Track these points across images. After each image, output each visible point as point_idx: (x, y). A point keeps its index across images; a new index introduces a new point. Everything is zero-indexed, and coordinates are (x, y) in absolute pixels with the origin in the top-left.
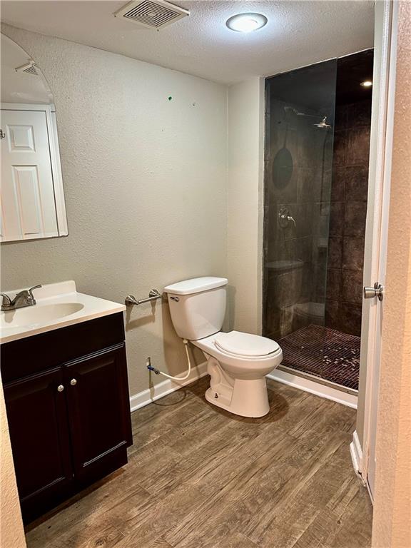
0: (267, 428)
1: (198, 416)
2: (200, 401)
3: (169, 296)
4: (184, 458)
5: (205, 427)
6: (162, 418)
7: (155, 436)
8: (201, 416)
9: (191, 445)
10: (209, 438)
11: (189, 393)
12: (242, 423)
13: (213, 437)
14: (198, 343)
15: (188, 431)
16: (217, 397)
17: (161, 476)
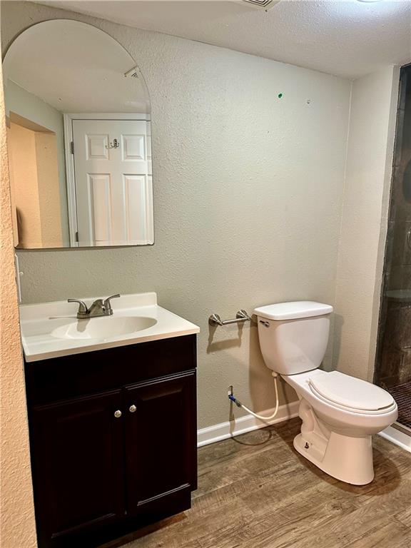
0: (368, 502)
1: (281, 466)
2: (287, 447)
3: (259, 319)
4: (256, 519)
5: (288, 482)
6: (240, 459)
7: (227, 481)
8: (285, 468)
9: (267, 503)
10: (289, 499)
11: (275, 435)
12: (335, 488)
13: (296, 498)
14: (290, 379)
15: (268, 482)
16: (307, 447)
17: (225, 536)
